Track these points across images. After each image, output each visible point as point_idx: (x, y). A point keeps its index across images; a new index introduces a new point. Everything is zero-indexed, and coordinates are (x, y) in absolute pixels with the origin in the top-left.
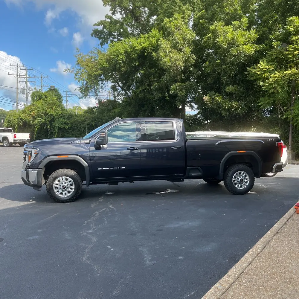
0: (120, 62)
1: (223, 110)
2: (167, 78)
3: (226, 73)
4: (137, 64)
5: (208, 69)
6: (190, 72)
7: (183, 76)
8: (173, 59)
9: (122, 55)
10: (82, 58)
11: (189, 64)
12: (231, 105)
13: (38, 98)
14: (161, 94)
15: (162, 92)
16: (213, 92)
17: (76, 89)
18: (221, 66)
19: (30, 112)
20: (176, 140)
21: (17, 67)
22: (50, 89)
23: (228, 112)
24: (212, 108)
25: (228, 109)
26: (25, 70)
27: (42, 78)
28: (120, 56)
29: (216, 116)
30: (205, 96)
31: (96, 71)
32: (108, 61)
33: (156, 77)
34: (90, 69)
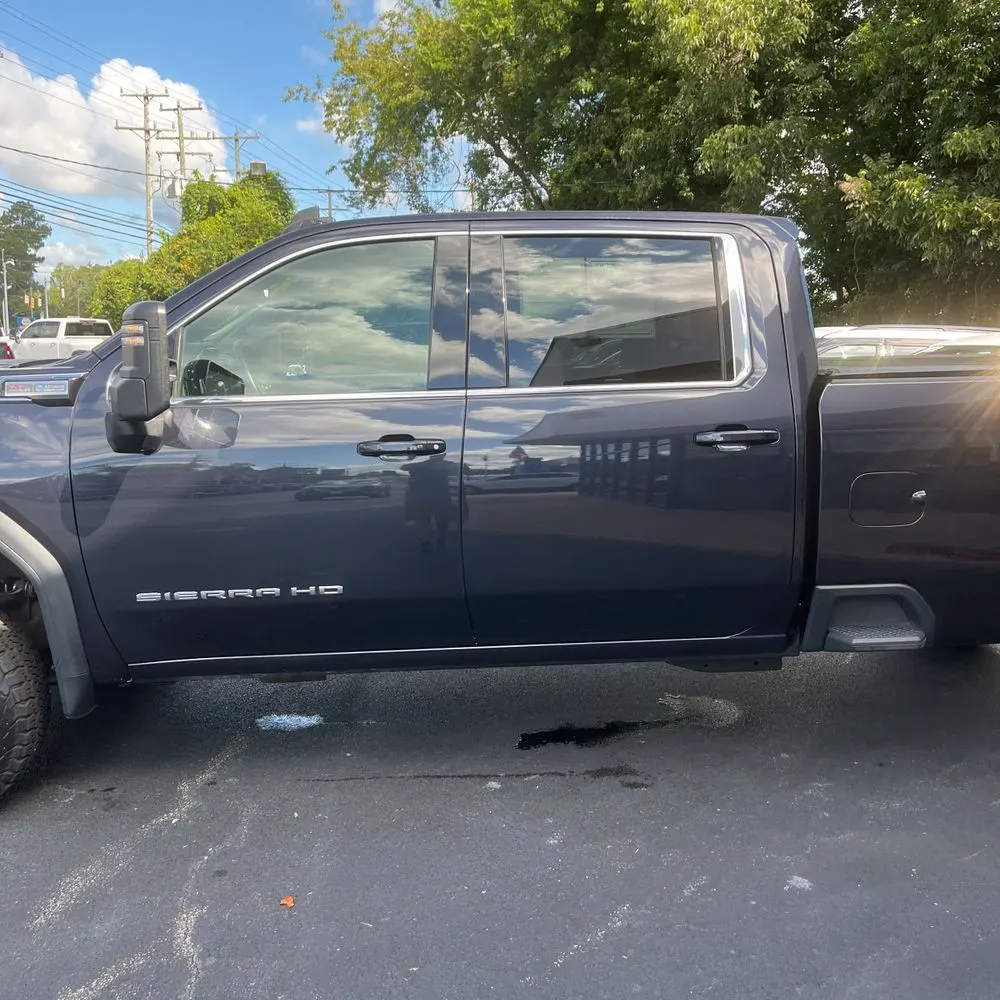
0: (495, 46)
1: (926, 236)
2: (687, 107)
3: (952, 70)
4: (566, 50)
5: (866, 57)
6: (787, 79)
7: (756, 98)
8: (715, 20)
9: (504, 16)
10: (357, 40)
11: (780, 41)
12: (968, 213)
13: (205, 207)
14: (659, 176)
15: (663, 169)
16: (886, 159)
17: (333, 168)
18: (930, 41)
19: (178, 261)
20: (737, 380)
21: (146, 98)
22: (250, 173)
23: (949, 244)
24: (878, 229)
25: (952, 232)
26: (174, 110)
27: (237, 140)
28: (495, 21)
29: (889, 265)
30: (848, 177)
31: (404, 91)
32: (451, 49)
33: (640, 106)
34: (383, 84)
